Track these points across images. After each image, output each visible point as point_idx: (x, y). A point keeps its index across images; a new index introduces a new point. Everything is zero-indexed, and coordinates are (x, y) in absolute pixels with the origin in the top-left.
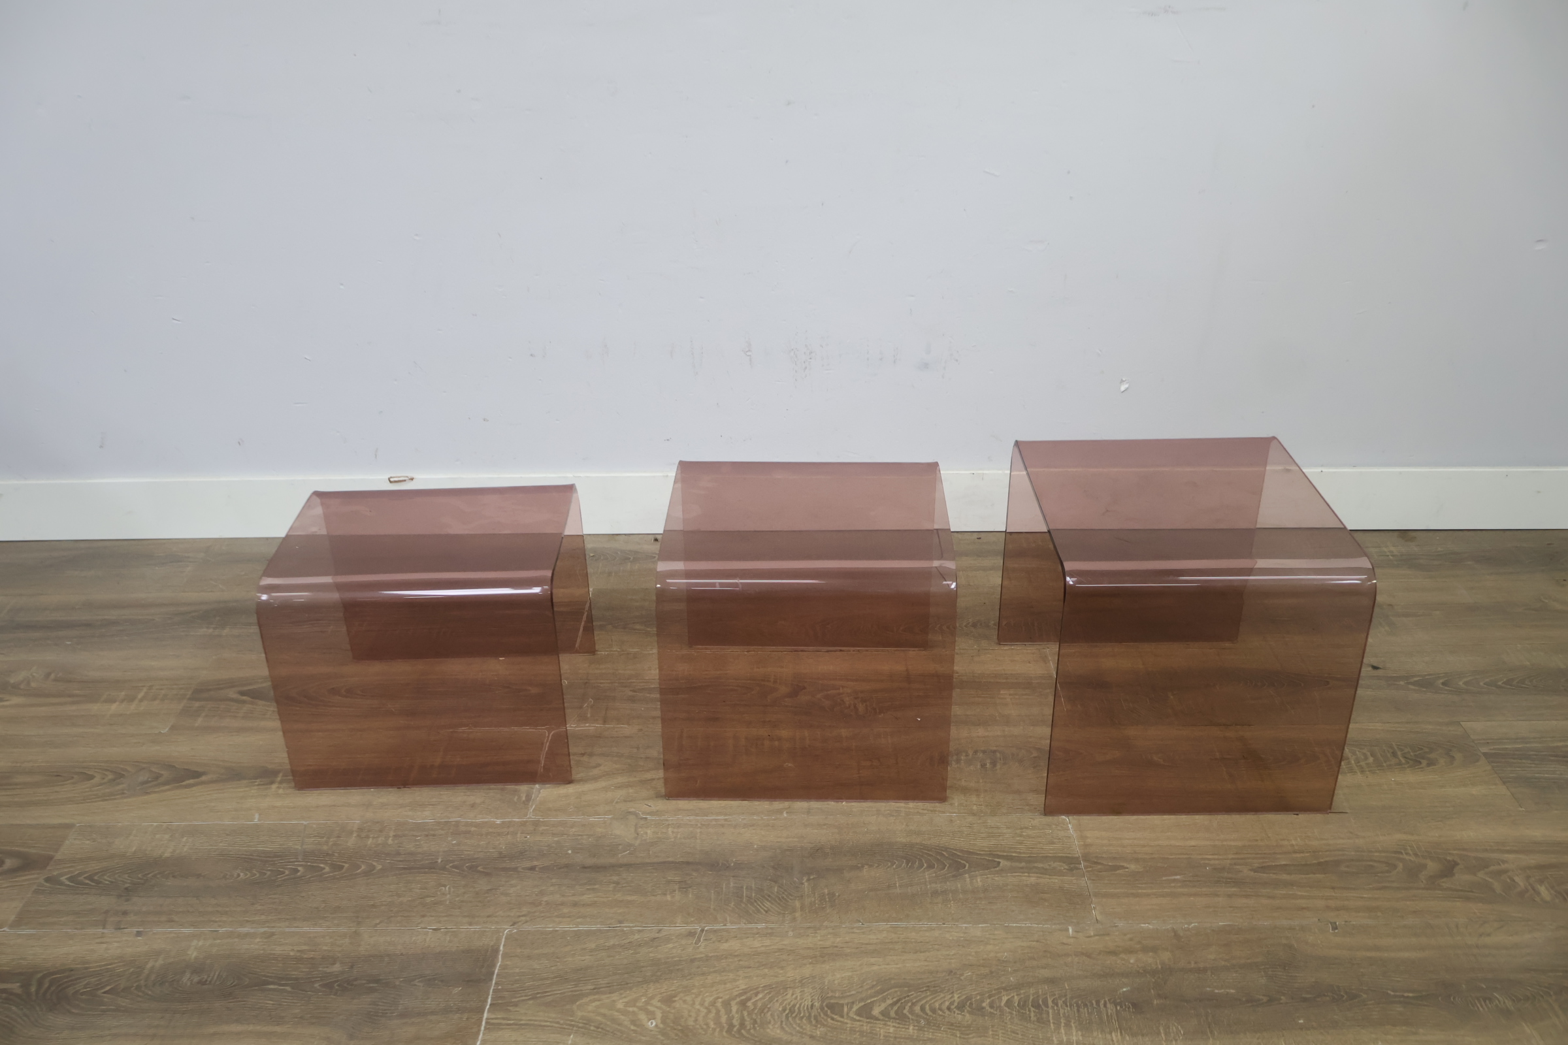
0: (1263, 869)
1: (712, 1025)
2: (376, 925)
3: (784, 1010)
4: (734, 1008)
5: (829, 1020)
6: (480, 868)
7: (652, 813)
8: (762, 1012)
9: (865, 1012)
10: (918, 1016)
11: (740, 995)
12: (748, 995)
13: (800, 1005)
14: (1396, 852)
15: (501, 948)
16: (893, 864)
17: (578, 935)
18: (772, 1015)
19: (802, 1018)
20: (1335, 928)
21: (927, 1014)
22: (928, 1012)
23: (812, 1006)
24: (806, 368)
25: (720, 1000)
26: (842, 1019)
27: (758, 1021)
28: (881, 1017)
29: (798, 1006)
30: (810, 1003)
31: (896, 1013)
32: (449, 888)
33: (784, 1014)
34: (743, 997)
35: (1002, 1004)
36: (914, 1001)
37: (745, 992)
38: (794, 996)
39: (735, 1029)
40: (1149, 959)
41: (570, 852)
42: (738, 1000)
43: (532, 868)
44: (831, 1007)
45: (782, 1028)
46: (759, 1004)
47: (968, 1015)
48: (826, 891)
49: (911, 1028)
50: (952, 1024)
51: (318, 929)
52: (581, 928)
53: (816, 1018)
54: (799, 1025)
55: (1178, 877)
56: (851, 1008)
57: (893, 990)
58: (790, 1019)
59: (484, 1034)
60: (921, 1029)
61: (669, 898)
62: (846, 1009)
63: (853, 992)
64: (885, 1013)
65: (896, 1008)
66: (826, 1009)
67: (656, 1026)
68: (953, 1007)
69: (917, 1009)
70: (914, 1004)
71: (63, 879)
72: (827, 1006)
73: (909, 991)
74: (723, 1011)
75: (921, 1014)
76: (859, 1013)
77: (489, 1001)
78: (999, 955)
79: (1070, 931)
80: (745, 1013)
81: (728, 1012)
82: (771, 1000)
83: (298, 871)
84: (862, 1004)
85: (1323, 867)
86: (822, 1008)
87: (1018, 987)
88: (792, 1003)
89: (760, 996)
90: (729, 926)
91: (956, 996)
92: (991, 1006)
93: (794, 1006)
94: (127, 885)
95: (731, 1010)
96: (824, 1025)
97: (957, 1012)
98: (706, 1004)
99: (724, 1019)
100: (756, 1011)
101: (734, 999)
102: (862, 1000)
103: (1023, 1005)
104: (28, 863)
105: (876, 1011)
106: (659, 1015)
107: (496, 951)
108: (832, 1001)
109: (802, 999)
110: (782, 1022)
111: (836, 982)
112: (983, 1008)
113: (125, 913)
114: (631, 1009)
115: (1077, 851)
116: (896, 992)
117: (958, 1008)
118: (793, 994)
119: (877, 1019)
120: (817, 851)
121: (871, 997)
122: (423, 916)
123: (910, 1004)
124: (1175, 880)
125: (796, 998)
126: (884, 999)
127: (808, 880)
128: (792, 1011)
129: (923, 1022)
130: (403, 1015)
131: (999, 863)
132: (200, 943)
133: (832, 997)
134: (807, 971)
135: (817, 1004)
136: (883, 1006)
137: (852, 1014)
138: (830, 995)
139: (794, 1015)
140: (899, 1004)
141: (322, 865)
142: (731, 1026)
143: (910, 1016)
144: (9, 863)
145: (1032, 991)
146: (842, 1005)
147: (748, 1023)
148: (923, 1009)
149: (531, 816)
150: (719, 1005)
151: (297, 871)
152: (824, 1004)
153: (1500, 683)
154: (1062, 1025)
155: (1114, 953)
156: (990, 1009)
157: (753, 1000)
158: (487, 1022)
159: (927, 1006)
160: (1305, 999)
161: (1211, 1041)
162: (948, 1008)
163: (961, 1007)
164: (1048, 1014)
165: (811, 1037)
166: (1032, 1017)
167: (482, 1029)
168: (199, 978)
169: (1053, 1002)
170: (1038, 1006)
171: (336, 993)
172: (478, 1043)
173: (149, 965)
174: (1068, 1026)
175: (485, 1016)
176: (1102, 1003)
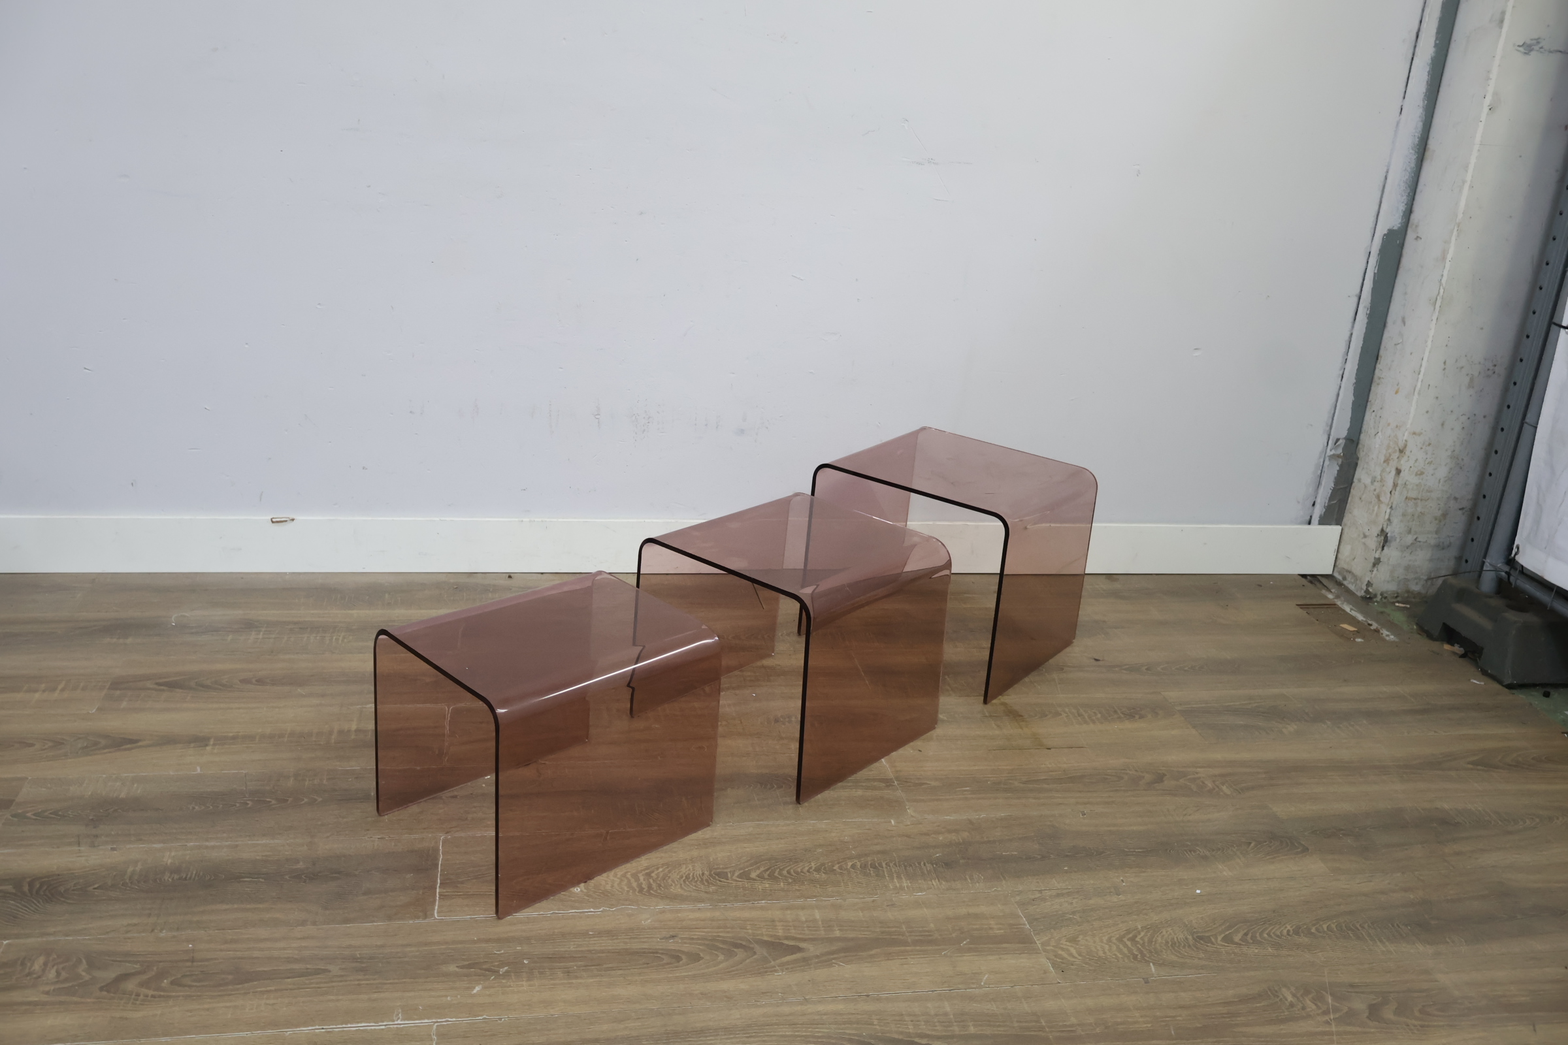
1: (626, 889)
2: (328, 837)
3: (682, 877)
4: (642, 878)
5: (717, 882)
8: (664, 879)
9: (745, 875)
10: (785, 876)
11: (645, 870)
12: (651, 870)
13: (693, 874)
14: (1124, 770)
15: (442, 849)
16: (750, 786)
18: (673, 881)
19: (697, 881)
20: (1083, 814)
21: (793, 875)
22: (794, 874)
23: (703, 874)
25: (629, 873)
26: (727, 881)
27: (662, 885)
28: (758, 879)
29: (692, 874)
30: (701, 873)
31: (769, 875)
33: (682, 880)
34: (647, 871)
35: (848, 867)
36: (782, 866)
37: (647, 868)
38: (688, 869)
39: (645, 890)
40: (953, 837)
41: (484, 786)
42: (644, 872)
43: (455, 797)
44: (718, 874)
45: (681, 888)
46: (661, 875)
47: (823, 875)
49: (782, 884)
50: (813, 881)
53: (707, 881)
54: (695, 886)
55: (967, 789)
56: (733, 875)
57: (764, 862)
58: (686, 883)
60: (789, 884)
61: (575, 814)
62: (729, 875)
63: (734, 865)
64: (761, 876)
65: (768, 873)
66: (714, 875)
67: (581, 891)
68: (811, 870)
69: (785, 872)
70: (781, 870)
72: (715, 873)
73: (777, 862)
74: (632, 880)
75: (788, 875)
76: (740, 876)
77: (439, 882)
78: (842, 838)
79: (893, 822)
80: (651, 881)
81: (637, 880)
82: (669, 872)
83: (247, 804)
84: (742, 871)
85: (1071, 779)
86: (711, 875)
87: (859, 857)
88: (686, 874)
89: (661, 870)
90: (629, 830)
91: (813, 864)
92: (841, 869)
93: (689, 874)
95: (639, 880)
96: (714, 885)
97: (815, 873)
98: (619, 876)
99: (632, 886)
100: (659, 879)
101: (640, 873)
102: (740, 869)
103: (864, 866)
105: (753, 875)
107: (436, 850)
108: (718, 871)
109: (694, 870)
110: (681, 884)
111: (719, 859)
112: (835, 870)
113: (96, 836)
115: (891, 775)
116: (766, 863)
117: (815, 870)
118: (686, 868)
119: (754, 880)
121: (747, 867)
123: (778, 870)
124: (965, 791)
125: (690, 870)
126: (759, 868)
127: (687, 799)
128: (687, 878)
129: (790, 880)
130: (367, 893)
132: (173, 854)
133: (718, 868)
134: (695, 853)
135: (706, 873)
136: (758, 872)
137: (734, 878)
138: (716, 867)
139: (689, 880)
140: (770, 870)
141: (268, 800)
142: (641, 889)
143: (779, 877)
145: (869, 859)
146: (727, 873)
147: (654, 886)
148: (789, 872)
149: (446, 764)
150: (629, 875)
152: (712, 873)
153: (1186, 668)
154: (895, 877)
155: (927, 834)
156: (839, 871)
157: (656, 872)
158: (440, 895)
159: (792, 871)
160: (1067, 856)
161: (1004, 882)
162: (808, 871)
163: (818, 870)
164: (884, 871)
165: (706, 892)
166: (872, 872)
167: (437, 898)
168: (178, 877)
169: (886, 864)
170: (875, 867)
171: (305, 882)
172: (436, 907)
173: (130, 869)
174: (899, 876)
175: (438, 891)
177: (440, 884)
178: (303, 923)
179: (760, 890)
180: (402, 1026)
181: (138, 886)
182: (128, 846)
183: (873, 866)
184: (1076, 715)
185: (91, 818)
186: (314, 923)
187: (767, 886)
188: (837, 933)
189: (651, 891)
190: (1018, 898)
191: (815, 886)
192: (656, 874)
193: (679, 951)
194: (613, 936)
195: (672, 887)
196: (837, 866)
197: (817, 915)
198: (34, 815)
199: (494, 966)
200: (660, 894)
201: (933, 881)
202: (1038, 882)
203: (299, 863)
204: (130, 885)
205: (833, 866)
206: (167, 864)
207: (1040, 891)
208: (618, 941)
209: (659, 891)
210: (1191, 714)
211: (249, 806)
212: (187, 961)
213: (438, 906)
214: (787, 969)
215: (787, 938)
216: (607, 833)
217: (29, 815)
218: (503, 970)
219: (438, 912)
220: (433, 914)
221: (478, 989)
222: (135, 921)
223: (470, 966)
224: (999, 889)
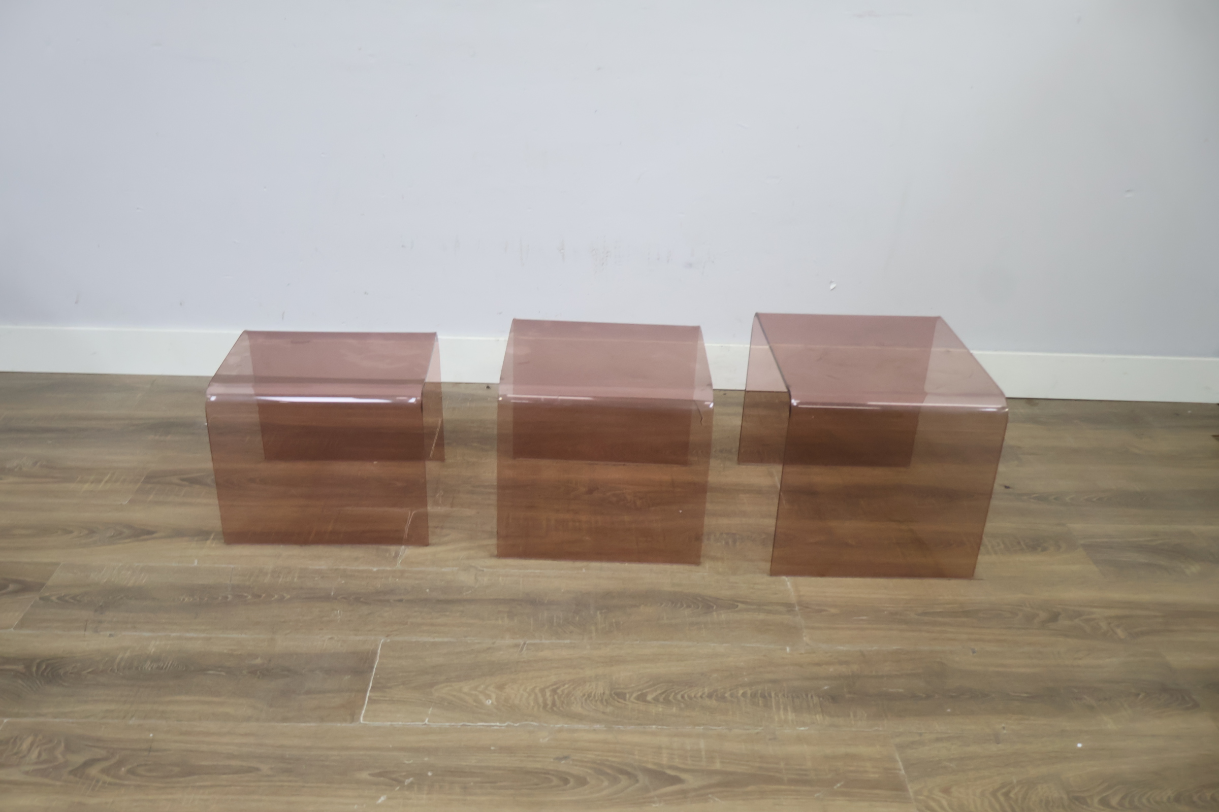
0: (925, 614)
1: (532, 704)
2: (287, 634)
3: (584, 695)
4: (548, 694)
5: (616, 702)
6: (362, 599)
7: (487, 567)
8: (568, 696)
9: (642, 698)
10: (679, 701)
11: (552, 685)
12: (558, 685)
13: (595, 693)
14: (1020, 606)
15: (379, 651)
16: (661, 604)
17: (434, 644)
18: (575, 699)
19: (596, 701)
20: (974, 652)
21: (686, 700)
23: (604, 693)
24: (603, 264)
25: (538, 688)
26: (625, 702)
27: (565, 702)
28: (653, 702)
29: (593, 693)
30: (602, 692)
31: (664, 699)
32: (340, 612)
33: (584, 698)
34: (554, 687)
35: (739, 695)
36: (677, 691)
37: (555, 683)
38: (591, 687)
39: (549, 707)
40: (843, 669)
41: (428, 590)
42: (551, 688)
43: (401, 601)
44: (617, 694)
45: (582, 707)
46: (566, 692)
47: (714, 701)
48: (614, 620)
49: (675, 708)
50: (703, 707)
51: (243, 636)
52: (437, 640)
53: (606, 700)
54: (595, 706)
55: (864, 618)
56: (632, 695)
57: (661, 684)
58: (588, 701)
59: (367, 706)
60: (681, 709)
61: (500, 622)
62: (628, 696)
63: (633, 685)
64: (656, 699)
65: (663, 696)
66: (614, 695)
67: (492, 703)
68: (704, 696)
69: (679, 697)
70: (676, 694)
71: (54, 598)
72: (615, 693)
73: (673, 685)
74: (539, 695)
75: (682, 700)
76: (638, 698)
77: (371, 685)
78: (737, 664)
79: (788, 649)
80: (556, 697)
81: (544, 695)
82: (574, 689)
83: (229, 596)
84: (639, 693)
85: (966, 613)
86: (611, 695)
87: (751, 684)
88: (589, 692)
89: (567, 686)
90: (544, 641)
91: (707, 689)
92: (732, 697)
93: (591, 693)
94: (101, 604)
96: (613, 706)
97: (707, 699)
98: (528, 690)
99: (541, 700)
100: (564, 696)
101: (548, 687)
102: (639, 690)
103: (754, 695)
104: (25, 588)
105: (649, 698)
106: (494, 696)
107: (375, 653)
108: (618, 691)
109: (596, 689)
110: (582, 703)
111: (621, 678)
112: (726, 697)
113: (100, 622)
114: (474, 692)
115: (793, 598)
116: (663, 686)
117: (707, 696)
119: (649, 702)
120: (608, 595)
121: (646, 688)
122: (322, 629)
123: (673, 694)
124: (862, 620)
125: (592, 688)
126: (656, 690)
127: (601, 613)
128: (589, 696)
129: (683, 705)
130: (308, 692)
131: (737, 606)
132: (158, 643)
133: (618, 688)
134: (600, 671)
135: (607, 692)
136: (655, 694)
137: (632, 699)
138: (617, 686)
139: (591, 699)
140: (665, 694)
141: (245, 594)
142: (545, 705)
143: (673, 701)
144: (11, 587)
145: (761, 687)
146: (625, 694)
147: (558, 703)
148: (683, 697)
149: (399, 566)
150: (537, 691)
151: (227, 598)
152: (613, 693)
153: (1095, 500)
154: (782, 709)
155: (818, 664)
156: (730, 699)
157: (562, 688)
158: (369, 699)
159: (686, 696)
160: (952, 697)
161: (885, 722)
162: (701, 697)
163: (710, 696)
164: (771, 702)
165: (604, 713)
166: (760, 703)
167: (366, 702)
168: (157, 666)
169: (775, 694)
170: (764, 699)
171: (258, 678)
172: (363, 712)
173: (120, 656)
174: (785, 709)
175: (368, 694)
176: (809, 696)
177: (372, 687)
179: (656, 713)
181: (123, 673)
182: (124, 633)
183: (763, 697)
187: (661, 710)
188: (719, 766)
189: (555, 708)
190: (897, 740)
191: (705, 713)
192: (561, 691)
193: (568, 773)
194: (512, 753)
195: (574, 706)
196: (729, 693)
197: (702, 744)
198: (57, 598)
199: (401, 776)
200: (563, 711)
201: (817, 715)
202: (919, 725)
203: (257, 658)
204: (116, 671)
205: (725, 694)
206: (150, 653)
207: (921, 734)
208: (516, 758)
209: (562, 708)
210: (1094, 548)
211: (229, 600)
212: (145, 750)
213: (365, 711)
214: (664, 801)
215: (670, 767)
218: (408, 781)
219: (364, 717)
220: (359, 719)
221: (382, 799)
222: (112, 707)
223: (380, 775)
224: (880, 729)
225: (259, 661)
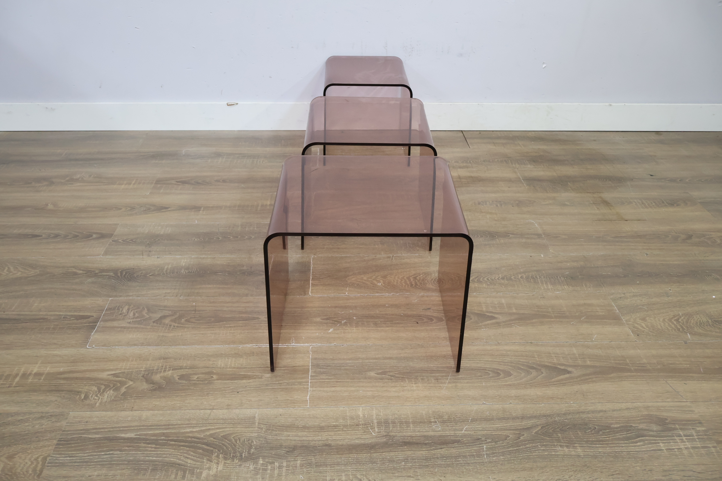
1: (404, 284)
4: (412, 279)
8: (423, 280)
10: (486, 281)
11: (413, 275)
12: (416, 276)
14: (669, 232)
15: (312, 262)
17: (342, 258)
18: (428, 281)
21: (490, 281)
25: (405, 277)
27: (422, 283)
29: (437, 278)
35: (519, 278)
39: (413, 285)
42: (413, 277)
45: (432, 285)
46: (422, 278)
47: (506, 281)
49: (484, 285)
50: (500, 284)
52: (343, 255)
55: (582, 240)
57: (474, 274)
58: (435, 282)
60: (488, 285)
61: (377, 246)
67: (382, 285)
74: (407, 280)
75: (488, 281)
77: (311, 277)
79: (542, 256)
80: (417, 281)
82: (426, 277)
83: (219, 238)
85: (639, 237)
87: (525, 273)
88: (435, 278)
89: (421, 275)
90: (403, 255)
91: (500, 275)
95: (410, 280)
97: (501, 280)
98: (400, 278)
99: (408, 282)
101: (411, 276)
103: (527, 278)
104: (103, 236)
106: (382, 281)
110: (432, 283)
112: (512, 279)
113: (150, 251)
114: (370, 280)
116: (476, 274)
117: (501, 278)
118: (434, 275)
123: (482, 278)
125: (436, 276)
126: (472, 276)
129: (488, 283)
132: (185, 261)
136: (471, 278)
143: (483, 281)
147: (418, 284)
148: (488, 279)
154: (544, 283)
155: (561, 262)
156: (514, 279)
157: (419, 277)
158: (312, 284)
159: (490, 278)
160: (639, 276)
161: (604, 288)
162: (498, 279)
163: (503, 279)
164: (538, 280)
166: (532, 281)
167: (311, 286)
168: (188, 271)
169: (539, 277)
170: (533, 278)
171: (247, 276)
172: (310, 290)
173: (166, 267)
174: (546, 283)
175: (311, 282)
176: (559, 277)
177: (312, 279)
178: (247, 295)
179: (473, 287)
180: (295, 346)
181: (170, 275)
182: (165, 256)
183: (532, 277)
184: (641, 203)
185: (148, 243)
186: (252, 295)
187: (477, 285)
188: (514, 311)
189: (417, 286)
190: (612, 297)
191: (501, 287)
192: (419, 278)
193: (432, 316)
194: (398, 307)
195: (428, 285)
196: (513, 277)
197: (503, 301)
198: (122, 241)
199: (339, 319)
200: (421, 287)
201: (565, 286)
202: (623, 289)
203: (244, 266)
204: (166, 274)
205: (511, 277)
206: (182, 265)
207: (624, 294)
208: (401, 310)
209: (421, 286)
210: (706, 204)
212: (193, 311)
213: (311, 289)
214: (488, 327)
215: (487, 312)
216: (393, 256)
217: (120, 241)
218: (343, 322)
219: (311, 292)
220: (308, 293)
221: (331, 330)
222: (168, 291)
223: (327, 319)
224: (601, 291)
225: (245, 268)
